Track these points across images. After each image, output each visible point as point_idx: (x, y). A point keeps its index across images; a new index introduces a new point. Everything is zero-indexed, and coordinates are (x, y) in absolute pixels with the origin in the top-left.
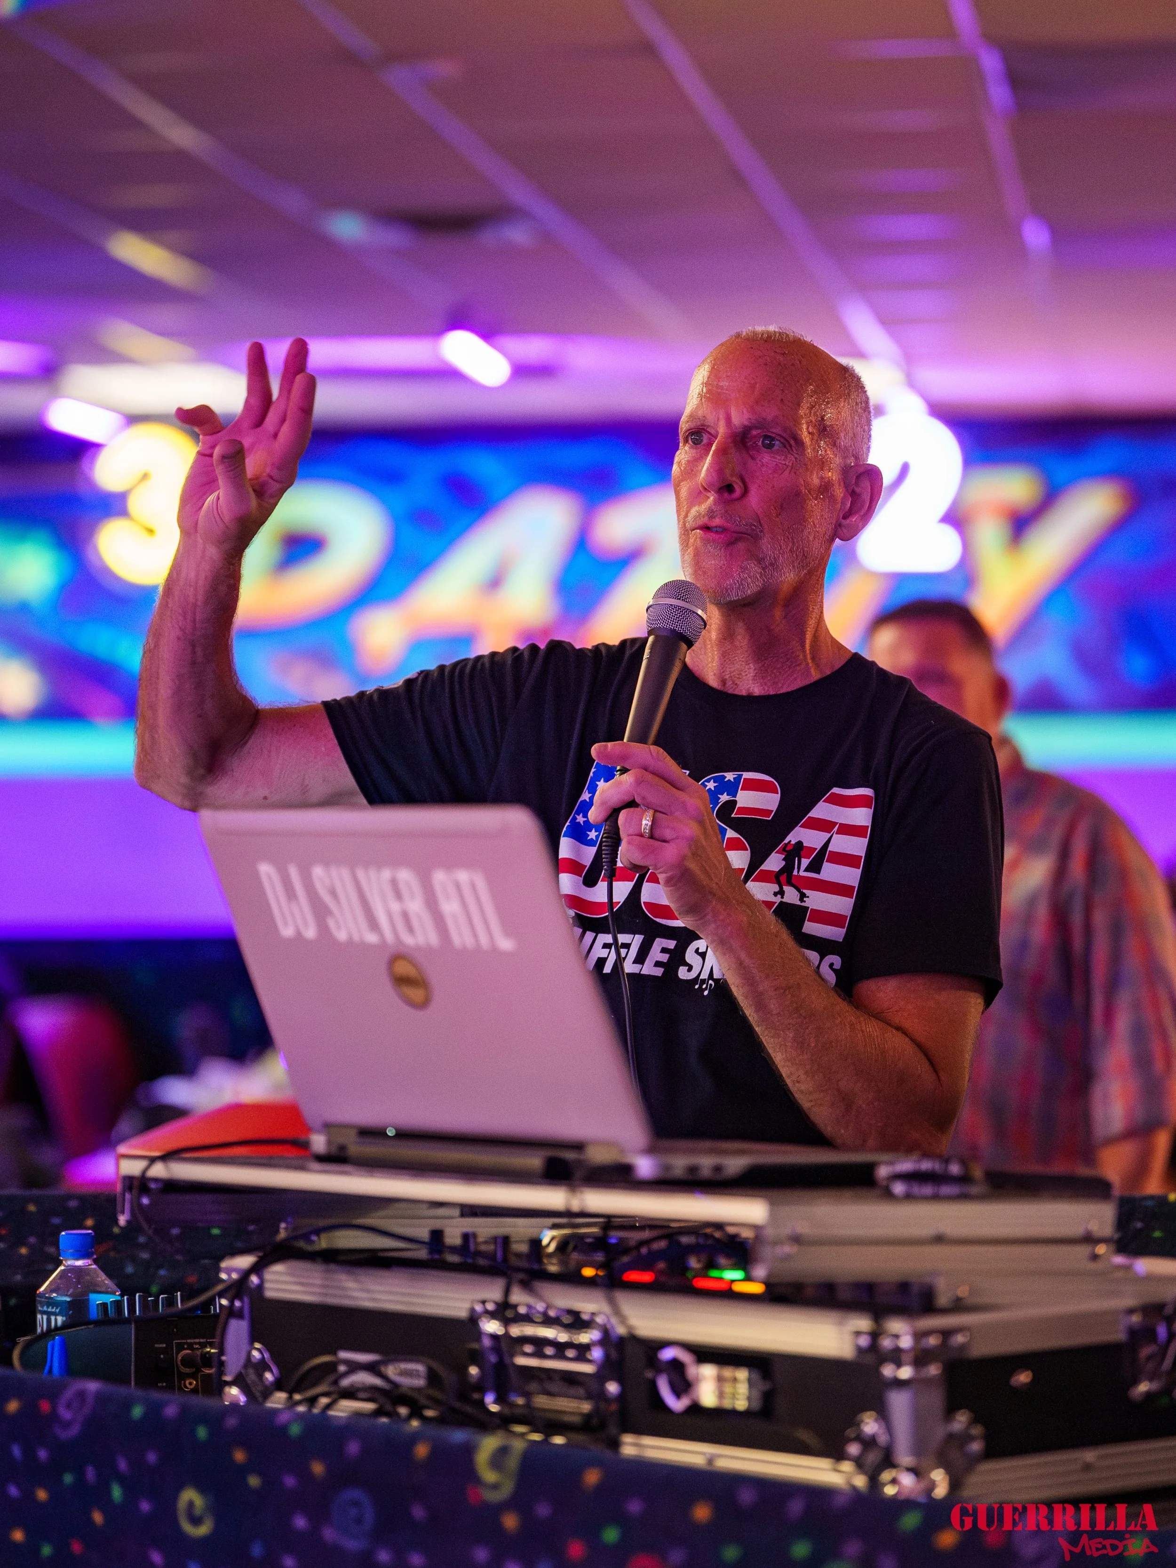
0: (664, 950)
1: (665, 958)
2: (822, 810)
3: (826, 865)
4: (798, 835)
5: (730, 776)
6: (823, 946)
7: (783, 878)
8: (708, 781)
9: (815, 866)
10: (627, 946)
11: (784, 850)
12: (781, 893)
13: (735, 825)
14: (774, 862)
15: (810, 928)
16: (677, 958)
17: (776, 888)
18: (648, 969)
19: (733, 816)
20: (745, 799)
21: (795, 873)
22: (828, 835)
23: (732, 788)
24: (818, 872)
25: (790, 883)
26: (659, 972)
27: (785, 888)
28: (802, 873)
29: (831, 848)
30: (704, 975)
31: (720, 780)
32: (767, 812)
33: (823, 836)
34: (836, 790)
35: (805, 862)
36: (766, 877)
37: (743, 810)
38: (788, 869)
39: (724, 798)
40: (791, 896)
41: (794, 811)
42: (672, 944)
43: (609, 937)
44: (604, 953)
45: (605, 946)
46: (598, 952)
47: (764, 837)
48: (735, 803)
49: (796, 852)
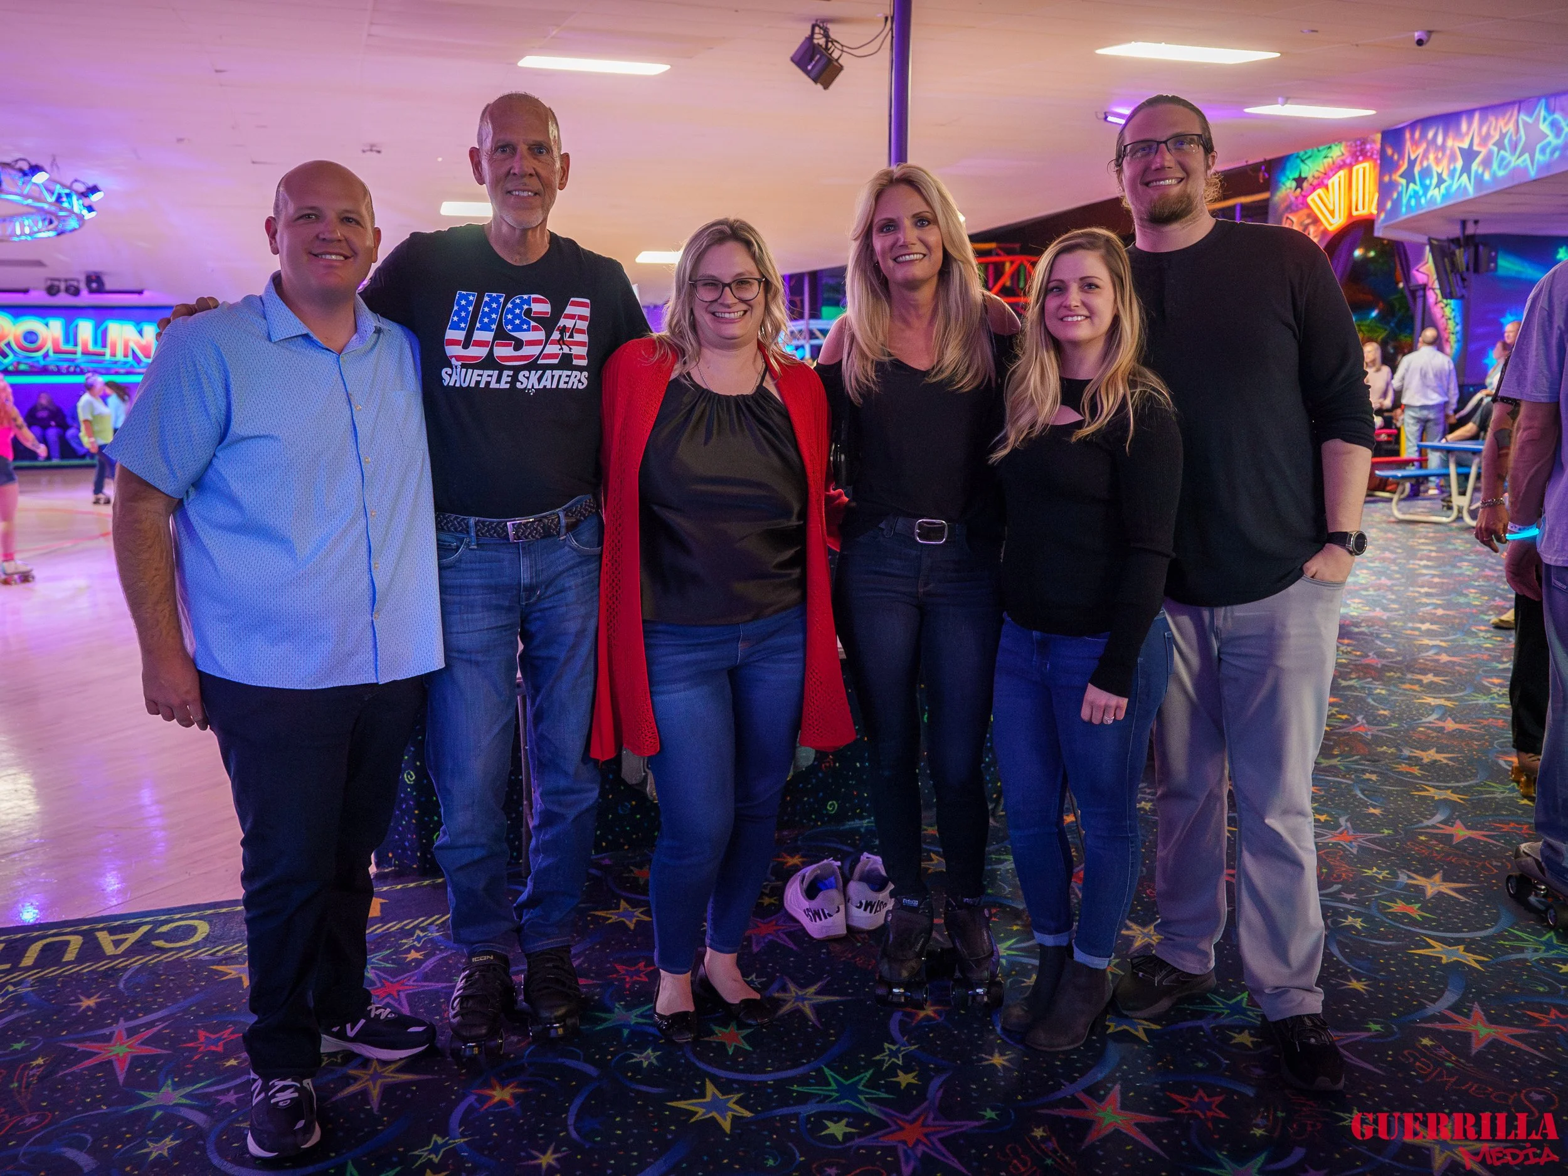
0: (508, 376)
1: (509, 379)
2: (569, 309)
3: (575, 334)
4: (563, 322)
5: (526, 297)
6: (581, 369)
7: (560, 342)
8: (516, 298)
9: (571, 336)
10: (490, 375)
11: (558, 330)
12: (562, 349)
13: (534, 319)
14: (556, 335)
15: (574, 362)
16: (515, 379)
17: (559, 346)
18: (504, 385)
19: (532, 315)
20: (536, 307)
21: (565, 339)
22: (573, 320)
23: (529, 301)
24: (572, 337)
25: (563, 344)
26: (508, 386)
27: (562, 346)
29: (576, 327)
30: (530, 387)
32: (547, 313)
33: (572, 322)
34: (572, 299)
35: (568, 334)
36: (554, 342)
37: (536, 313)
38: (562, 337)
39: (525, 307)
40: (566, 350)
41: (558, 311)
42: (511, 373)
43: (481, 372)
44: (479, 378)
45: (478, 375)
46: (475, 378)
47: (548, 323)
48: (531, 309)
49: (563, 330)
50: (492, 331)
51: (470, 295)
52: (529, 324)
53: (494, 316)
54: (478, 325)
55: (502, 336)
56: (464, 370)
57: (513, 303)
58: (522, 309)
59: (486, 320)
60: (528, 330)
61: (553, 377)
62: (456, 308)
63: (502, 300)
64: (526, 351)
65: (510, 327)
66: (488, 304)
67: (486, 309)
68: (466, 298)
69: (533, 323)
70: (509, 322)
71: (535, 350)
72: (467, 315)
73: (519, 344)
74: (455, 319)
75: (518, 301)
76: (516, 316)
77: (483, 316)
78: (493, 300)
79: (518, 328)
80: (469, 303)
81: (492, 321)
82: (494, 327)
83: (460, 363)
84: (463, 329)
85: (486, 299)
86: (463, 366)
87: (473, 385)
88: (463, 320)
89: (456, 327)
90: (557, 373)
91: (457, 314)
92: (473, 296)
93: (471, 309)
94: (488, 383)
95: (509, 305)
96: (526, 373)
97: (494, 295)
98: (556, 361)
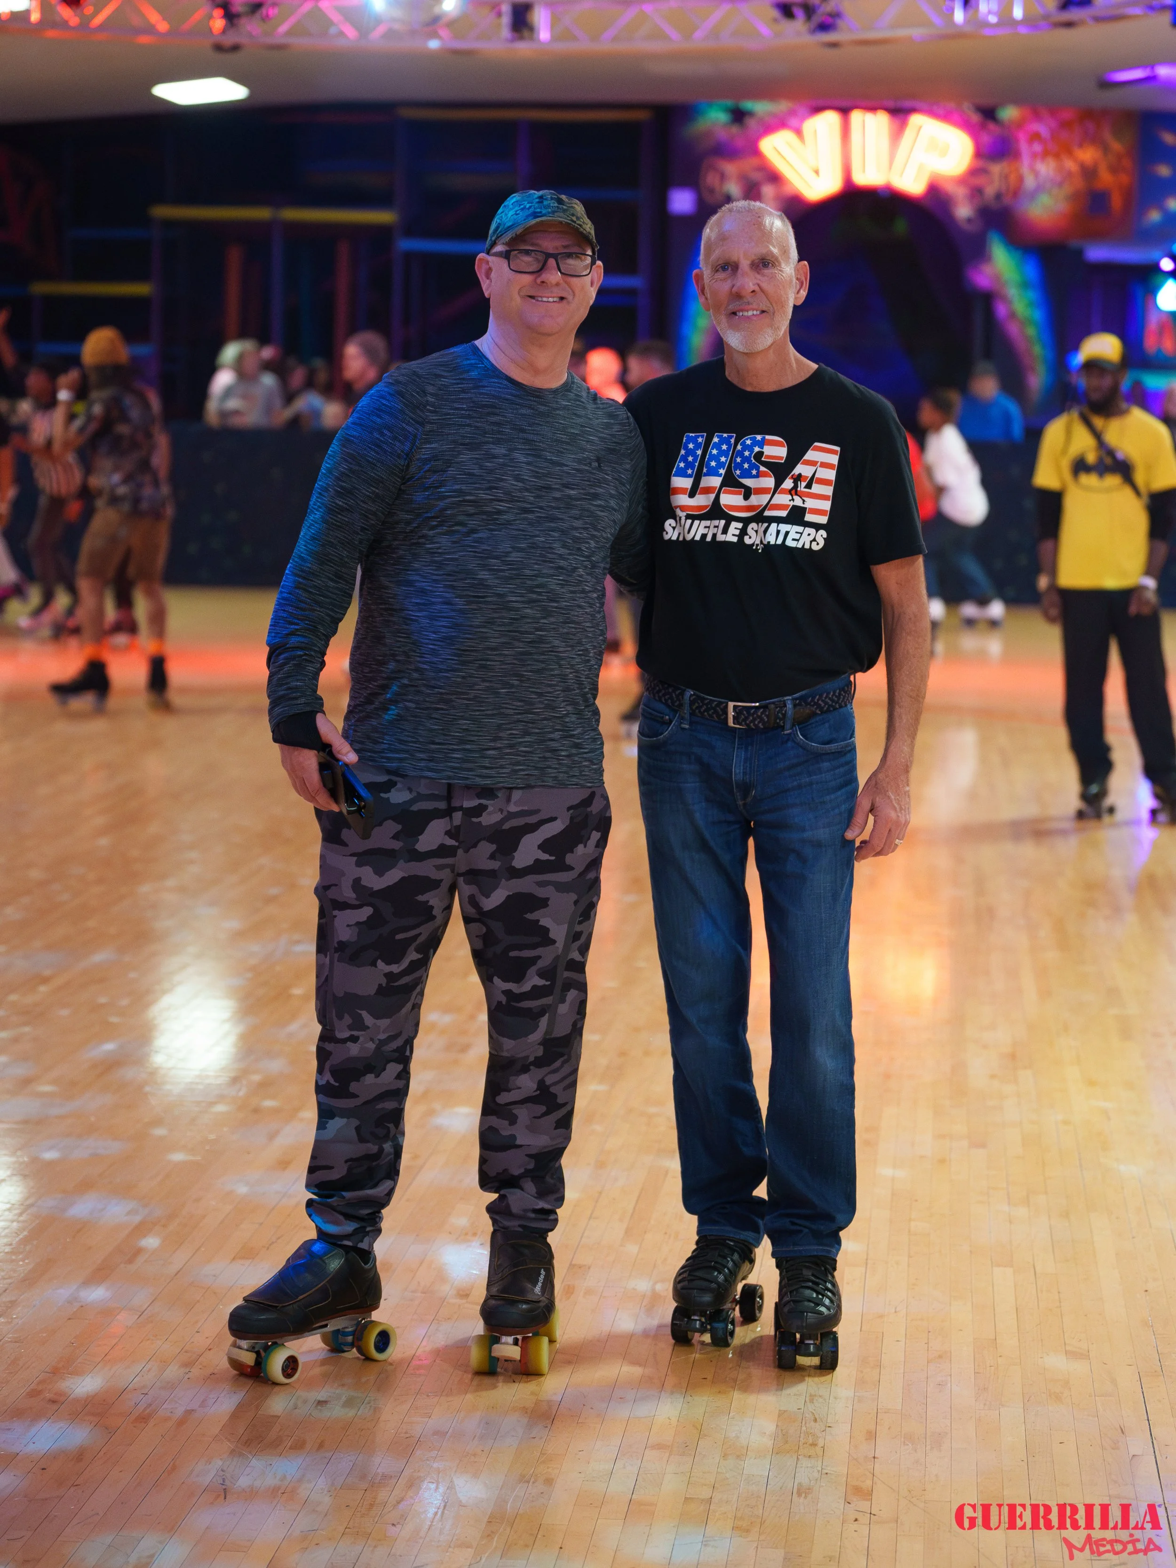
0: (736, 528)
1: (737, 532)
2: (810, 455)
3: (814, 486)
4: (799, 469)
5: (759, 437)
6: (817, 527)
7: (793, 492)
8: (747, 439)
9: (809, 486)
10: (717, 527)
11: (792, 477)
12: (793, 500)
13: (765, 464)
14: (788, 484)
15: (809, 518)
16: (743, 532)
17: (790, 497)
18: (730, 538)
19: (763, 459)
20: (768, 450)
21: (799, 489)
22: (814, 468)
23: (762, 444)
24: (810, 488)
25: (796, 494)
26: (735, 539)
27: (795, 497)
28: (803, 489)
29: (816, 476)
30: (757, 542)
31: (754, 439)
32: (781, 458)
33: (813, 469)
34: (816, 444)
35: (804, 484)
36: (784, 492)
37: (768, 457)
38: (795, 487)
39: (757, 449)
40: (798, 502)
41: (795, 456)
42: (740, 525)
43: (708, 523)
44: (705, 531)
45: (706, 527)
46: (702, 531)
47: (780, 471)
48: (763, 453)
49: (798, 478)
50: (720, 475)
51: (698, 437)
52: (758, 469)
53: (723, 459)
54: (705, 470)
55: (730, 482)
56: (689, 522)
57: (743, 444)
58: (752, 451)
59: (713, 464)
60: (757, 476)
61: (778, 532)
62: (683, 452)
63: (733, 441)
64: (754, 500)
65: (738, 472)
66: (718, 446)
67: (715, 452)
68: (694, 440)
69: (762, 468)
70: (739, 466)
71: (764, 499)
72: (695, 460)
73: (748, 493)
74: (682, 465)
75: (749, 442)
76: (746, 459)
77: (710, 460)
78: (723, 441)
79: (747, 474)
80: (698, 446)
81: (720, 465)
82: (722, 471)
83: (685, 514)
84: (690, 476)
85: (716, 440)
86: (688, 517)
87: (698, 538)
88: (689, 465)
89: (682, 474)
90: (784, 528)
91: (684, 459)
92: (702, 437)
93: (699, 452)
94: (714, 535)
95: (739, 447)
96: (753, 525)
97: (725, 435)
98: (783, 514)
